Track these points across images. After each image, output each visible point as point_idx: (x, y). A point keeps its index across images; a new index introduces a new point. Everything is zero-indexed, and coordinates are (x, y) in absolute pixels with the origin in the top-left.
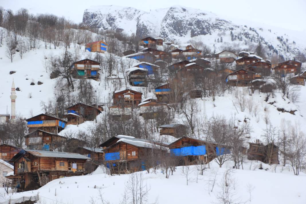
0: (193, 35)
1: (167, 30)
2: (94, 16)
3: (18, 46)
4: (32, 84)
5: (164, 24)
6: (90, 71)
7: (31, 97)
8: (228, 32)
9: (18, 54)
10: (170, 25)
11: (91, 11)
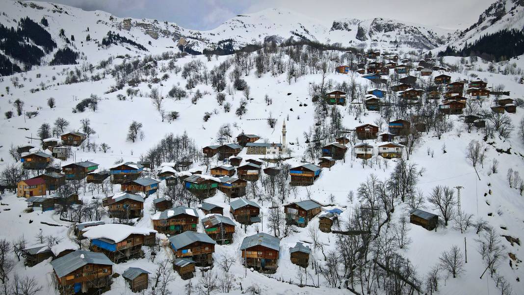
0: (385, 32)
1: (373, 30)
2: (338, 24)
3: (294, 73)
4: (301, 105)
5: (371, 27)
6: (338, 99)
7: (299, 118)
8: (403, 30)
9: (294, 78)
10: (374, 27)
11: (337, 22)
